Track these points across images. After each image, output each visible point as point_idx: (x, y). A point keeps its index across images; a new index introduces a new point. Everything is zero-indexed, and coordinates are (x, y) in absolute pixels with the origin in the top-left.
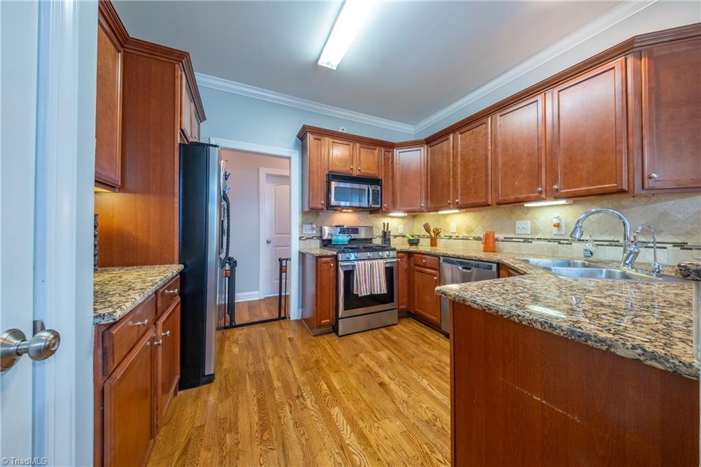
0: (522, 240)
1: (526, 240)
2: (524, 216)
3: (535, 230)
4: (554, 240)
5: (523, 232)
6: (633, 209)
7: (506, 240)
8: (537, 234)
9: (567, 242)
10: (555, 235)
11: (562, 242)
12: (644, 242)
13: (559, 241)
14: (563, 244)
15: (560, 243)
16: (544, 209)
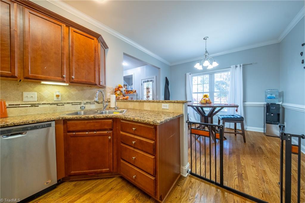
0: (30, 105)
1: (33, 105)
2: (31, 89)
3: (40, 98)
4: (54, 104)
5: (31, 100)
6: (87, 91)
7: (12, 106)
8: (43, 101)
9: (62, 104)
10: (55, 101)
11: (59, 104)
12: (90, 102)
13: (57, 104)
14: (60, 105)
15: (58, 105)
16: (48, 86)
